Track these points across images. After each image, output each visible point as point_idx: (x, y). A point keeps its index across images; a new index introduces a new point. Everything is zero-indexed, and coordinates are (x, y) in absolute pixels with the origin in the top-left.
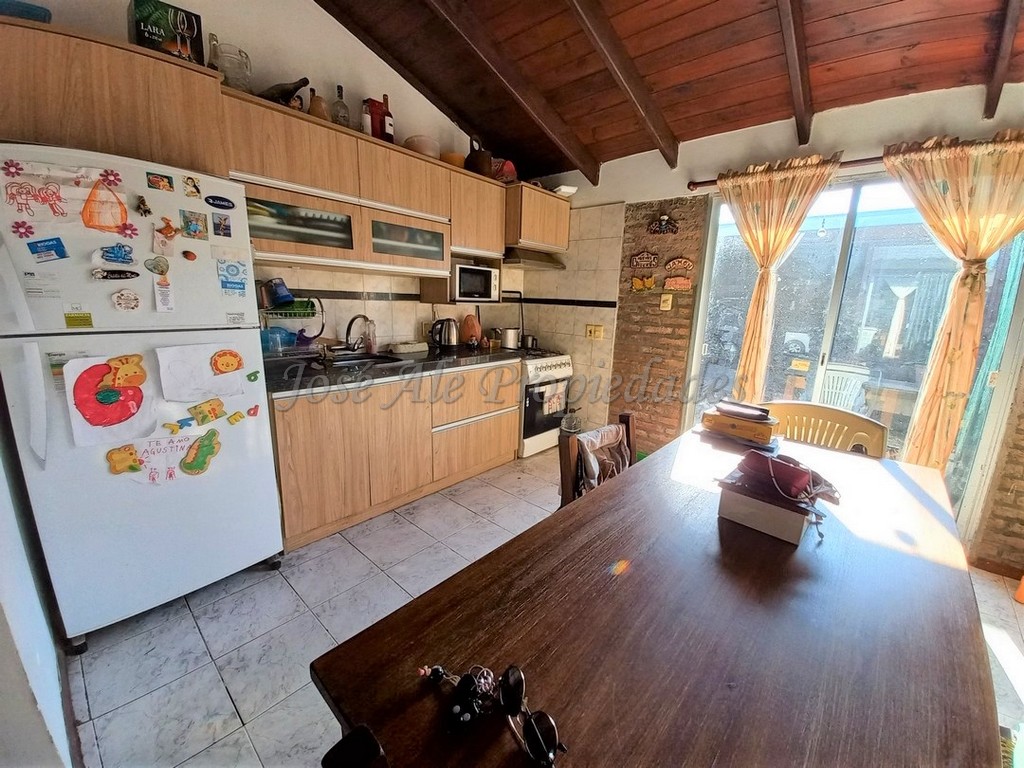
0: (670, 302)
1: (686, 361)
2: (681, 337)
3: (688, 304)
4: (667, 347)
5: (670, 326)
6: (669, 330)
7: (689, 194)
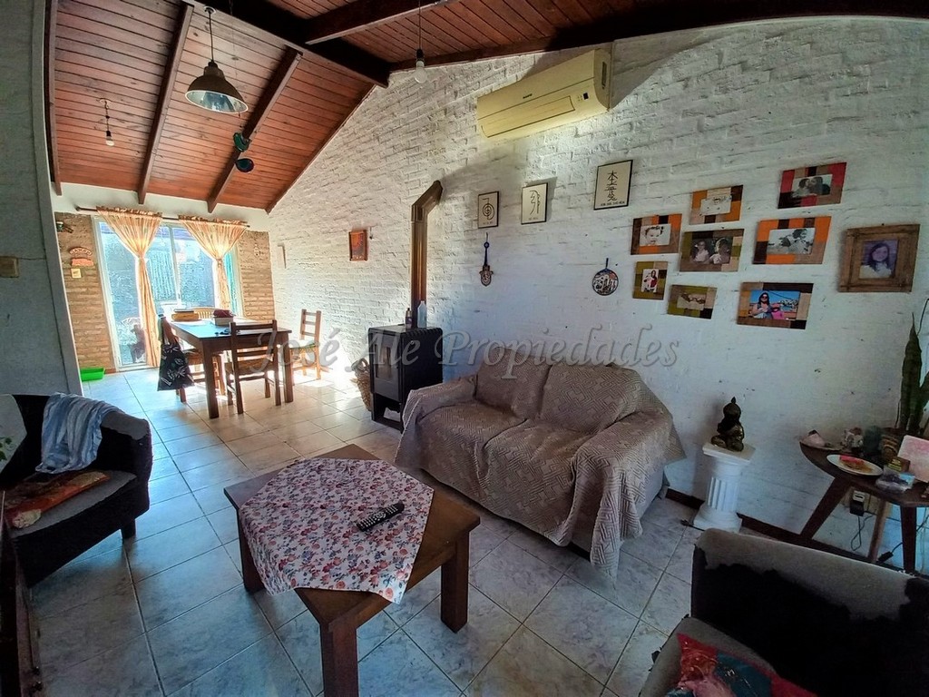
0: (79, 273)
1: (102, 305)
2: (95, 293)
3: (93, 275)
4: (86, 300)
5: (85, 287)
6: (84, 290)
7: (76, 212)
